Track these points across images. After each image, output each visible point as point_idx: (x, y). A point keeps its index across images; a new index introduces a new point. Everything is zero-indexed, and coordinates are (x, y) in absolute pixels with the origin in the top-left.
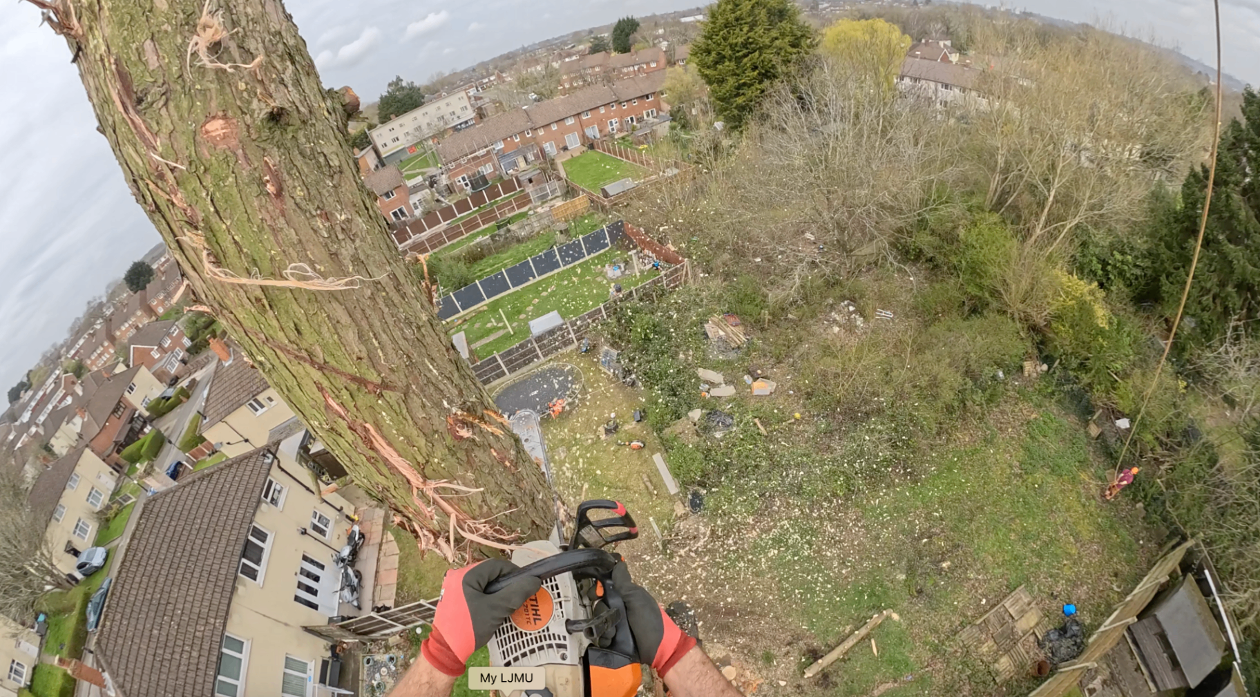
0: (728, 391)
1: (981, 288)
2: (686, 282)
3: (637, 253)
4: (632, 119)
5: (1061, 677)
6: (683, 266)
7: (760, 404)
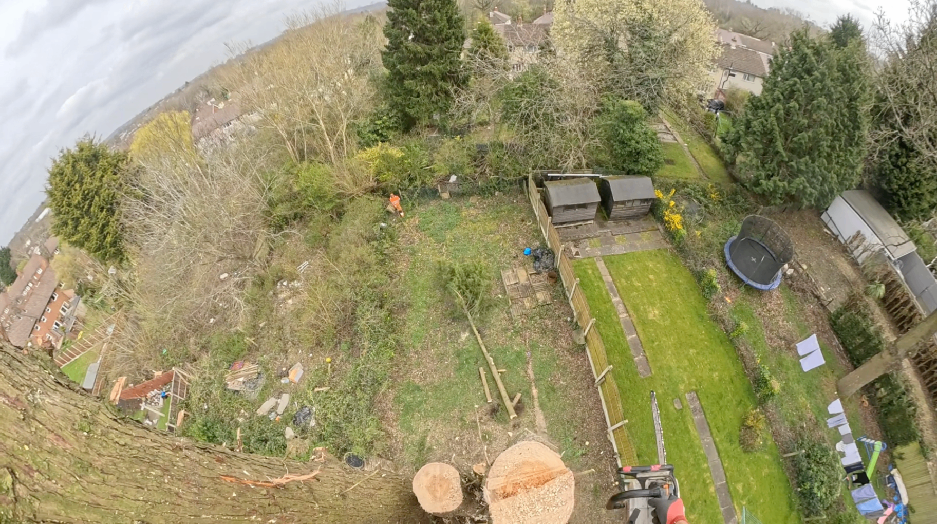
0: (285, 399)
1: (331, 201)
2: (189, 381)
3: (146, 402)
4: (57, 324)
5: (562, 266)
6: (176, 374)
7: (306, 381)
